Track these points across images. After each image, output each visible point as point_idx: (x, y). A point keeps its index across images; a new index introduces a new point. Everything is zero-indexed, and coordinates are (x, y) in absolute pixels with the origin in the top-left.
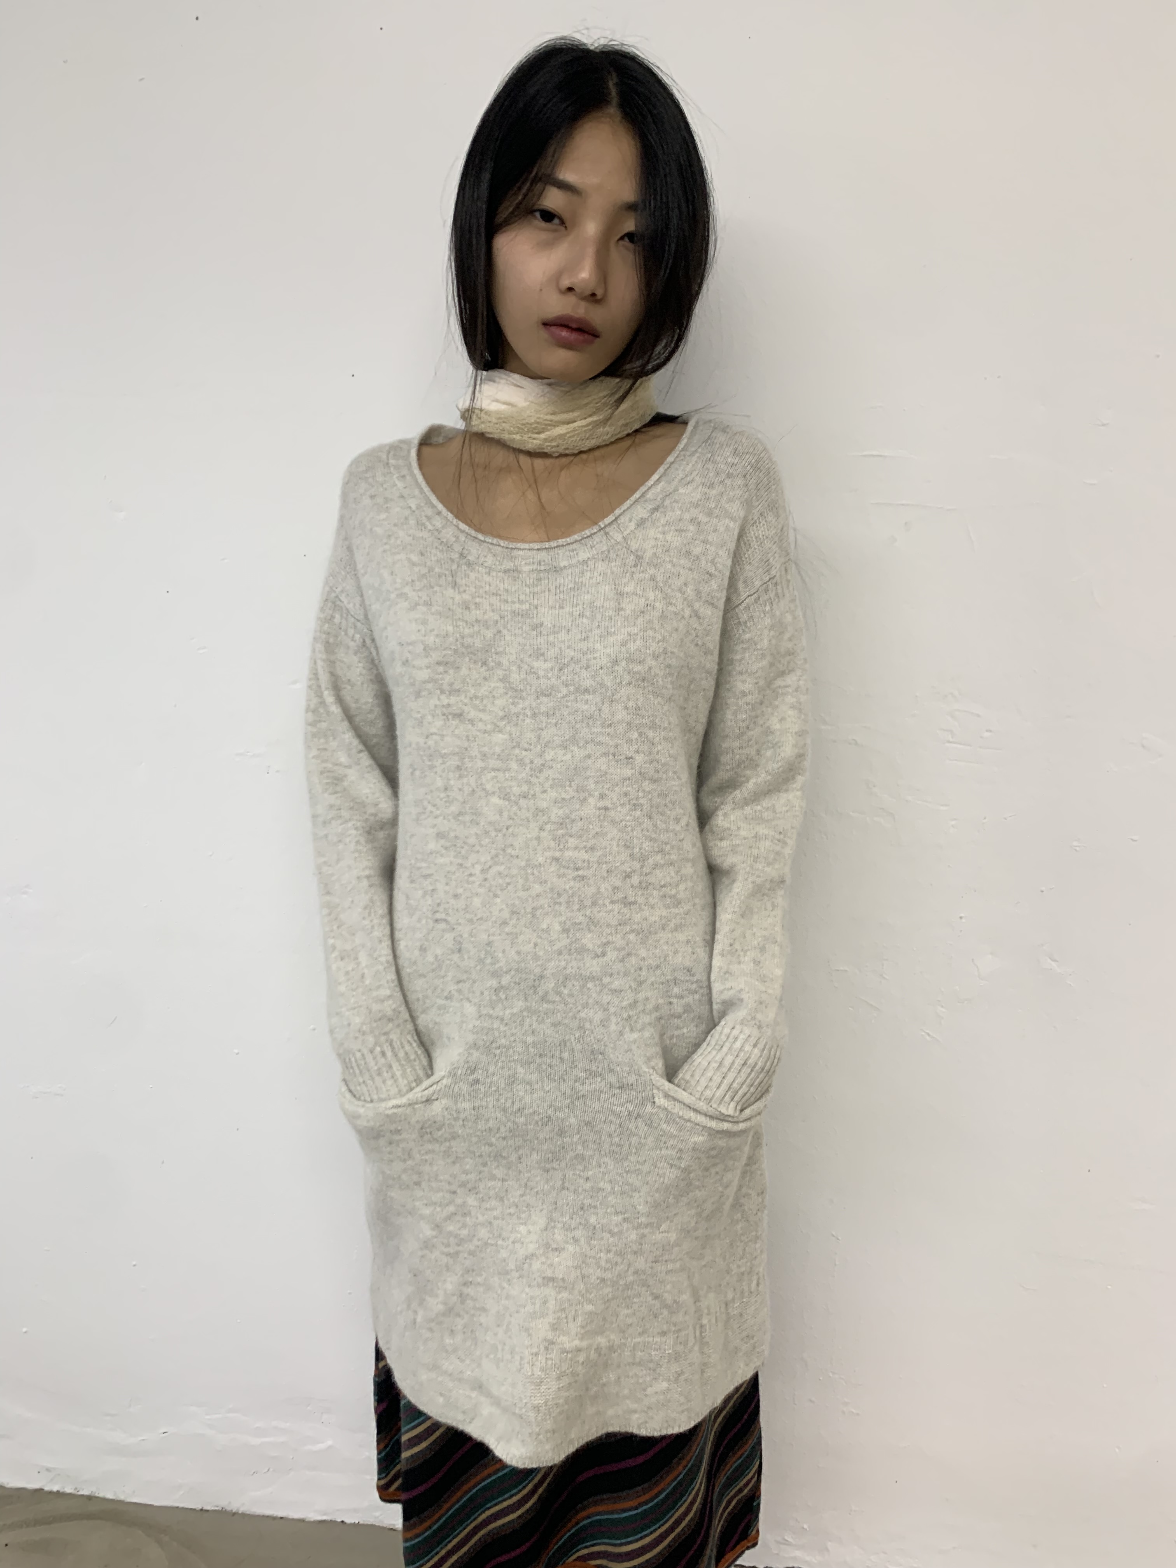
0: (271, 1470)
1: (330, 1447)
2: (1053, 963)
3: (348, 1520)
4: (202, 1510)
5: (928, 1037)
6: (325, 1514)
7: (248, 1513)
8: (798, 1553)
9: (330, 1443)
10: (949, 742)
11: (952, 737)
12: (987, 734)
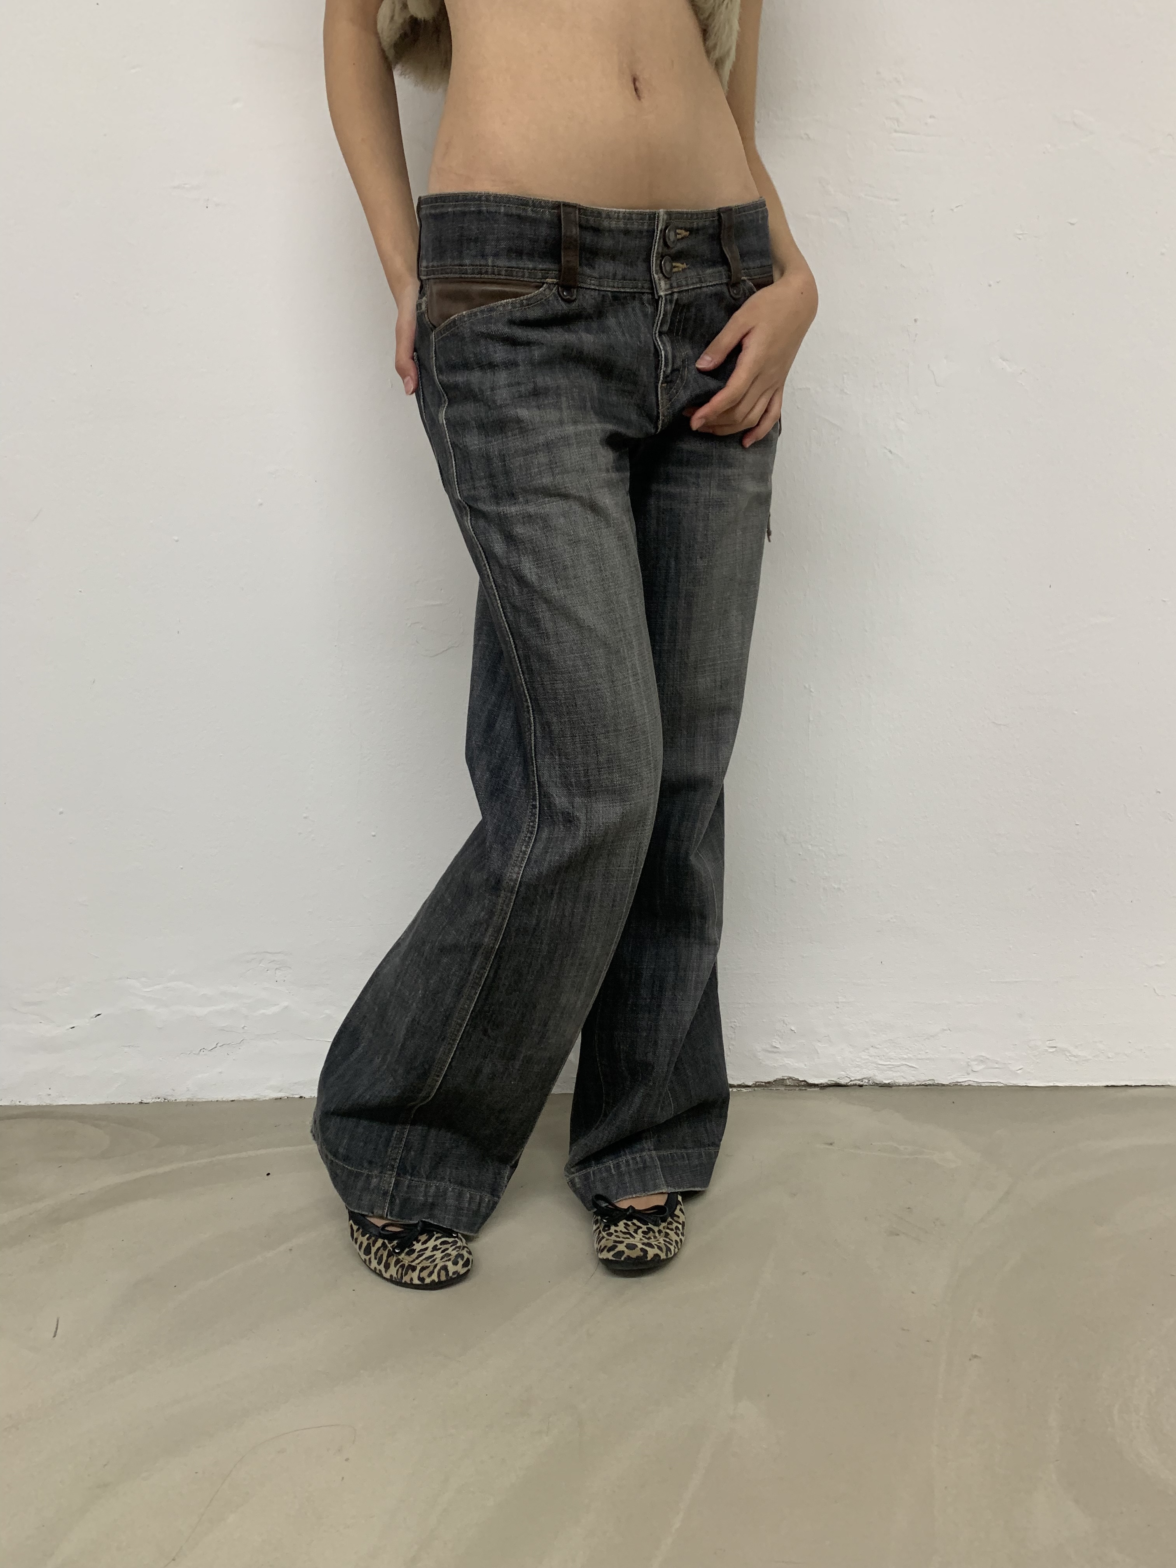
1: (286, 1007)
2: (1004, 363)
4: (141, 1103)
5: (889, 454)
6: (280, 1092)
7: (195, 1100)
8: (787, 1061)
9: (286, 1004)
10: (896, 131)
11: (898, 126)
12: (930, 121)
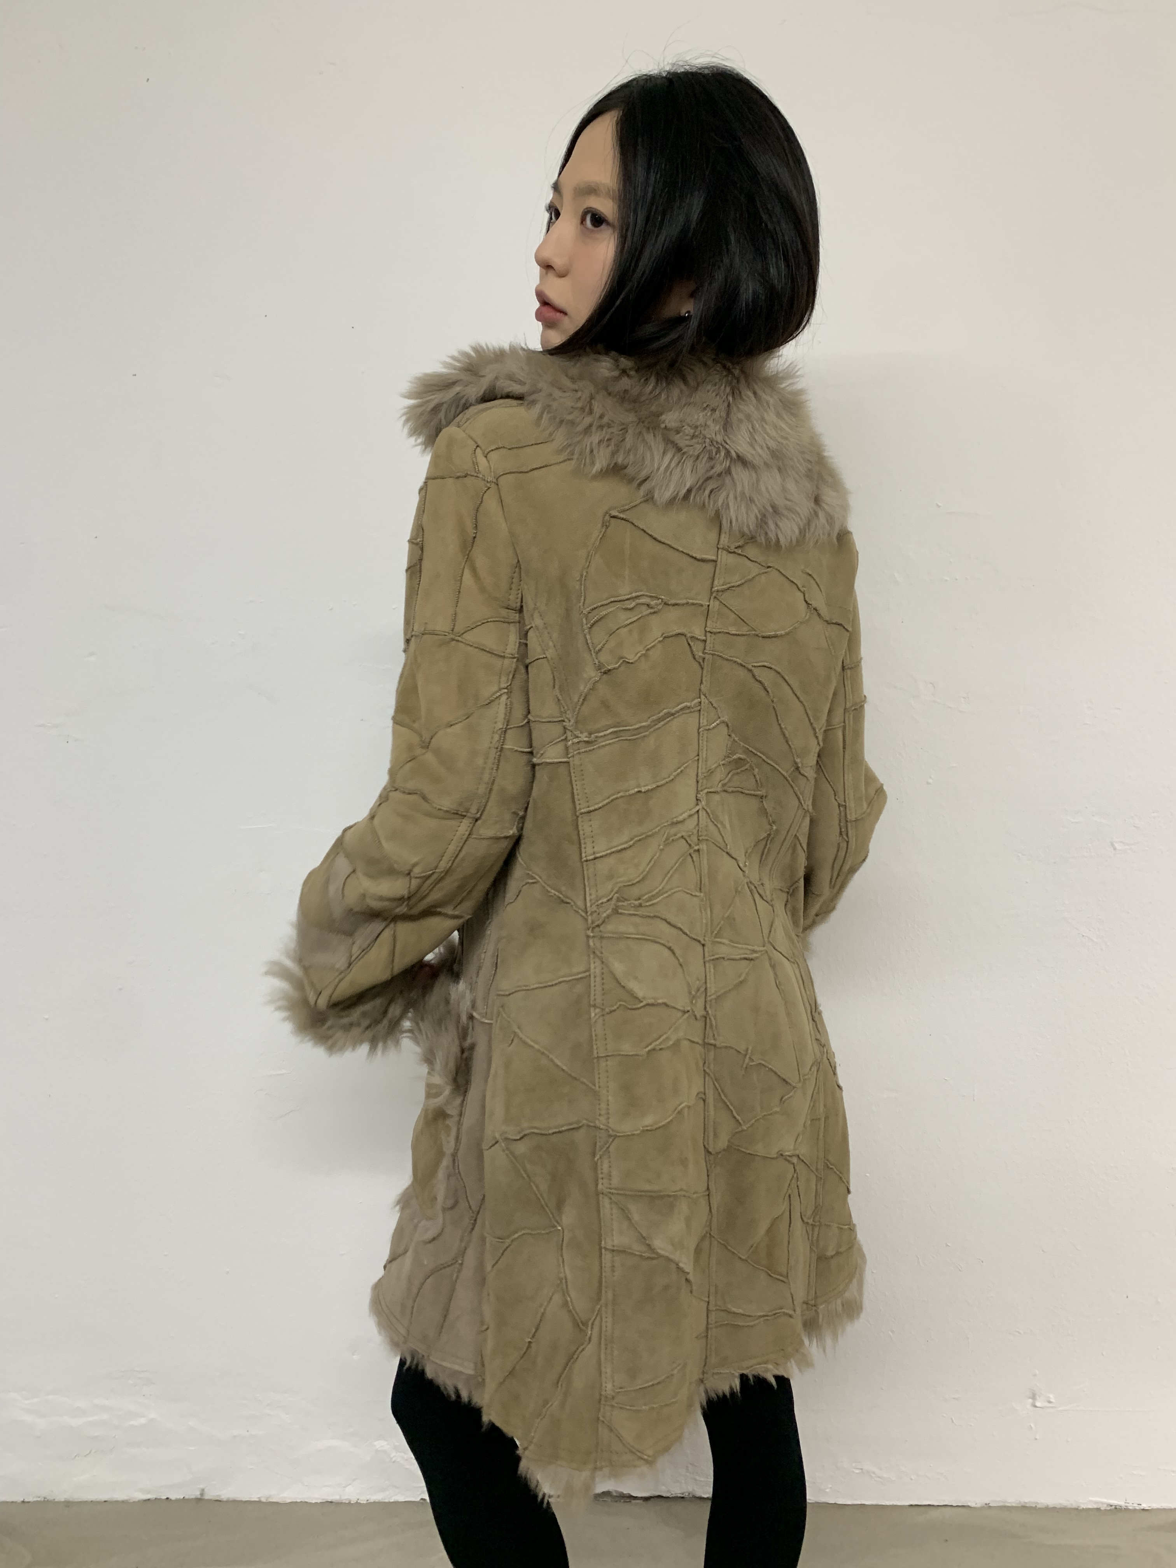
0: (93, 1451)
3: (173, 1497)
